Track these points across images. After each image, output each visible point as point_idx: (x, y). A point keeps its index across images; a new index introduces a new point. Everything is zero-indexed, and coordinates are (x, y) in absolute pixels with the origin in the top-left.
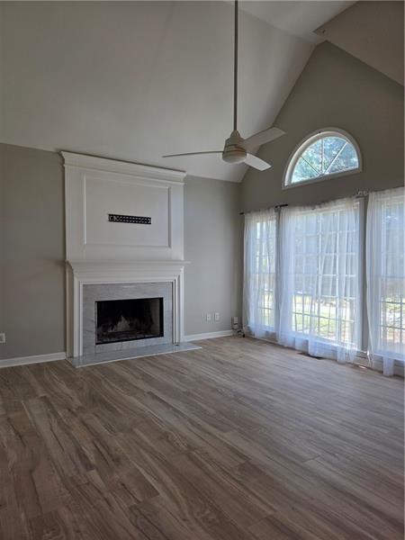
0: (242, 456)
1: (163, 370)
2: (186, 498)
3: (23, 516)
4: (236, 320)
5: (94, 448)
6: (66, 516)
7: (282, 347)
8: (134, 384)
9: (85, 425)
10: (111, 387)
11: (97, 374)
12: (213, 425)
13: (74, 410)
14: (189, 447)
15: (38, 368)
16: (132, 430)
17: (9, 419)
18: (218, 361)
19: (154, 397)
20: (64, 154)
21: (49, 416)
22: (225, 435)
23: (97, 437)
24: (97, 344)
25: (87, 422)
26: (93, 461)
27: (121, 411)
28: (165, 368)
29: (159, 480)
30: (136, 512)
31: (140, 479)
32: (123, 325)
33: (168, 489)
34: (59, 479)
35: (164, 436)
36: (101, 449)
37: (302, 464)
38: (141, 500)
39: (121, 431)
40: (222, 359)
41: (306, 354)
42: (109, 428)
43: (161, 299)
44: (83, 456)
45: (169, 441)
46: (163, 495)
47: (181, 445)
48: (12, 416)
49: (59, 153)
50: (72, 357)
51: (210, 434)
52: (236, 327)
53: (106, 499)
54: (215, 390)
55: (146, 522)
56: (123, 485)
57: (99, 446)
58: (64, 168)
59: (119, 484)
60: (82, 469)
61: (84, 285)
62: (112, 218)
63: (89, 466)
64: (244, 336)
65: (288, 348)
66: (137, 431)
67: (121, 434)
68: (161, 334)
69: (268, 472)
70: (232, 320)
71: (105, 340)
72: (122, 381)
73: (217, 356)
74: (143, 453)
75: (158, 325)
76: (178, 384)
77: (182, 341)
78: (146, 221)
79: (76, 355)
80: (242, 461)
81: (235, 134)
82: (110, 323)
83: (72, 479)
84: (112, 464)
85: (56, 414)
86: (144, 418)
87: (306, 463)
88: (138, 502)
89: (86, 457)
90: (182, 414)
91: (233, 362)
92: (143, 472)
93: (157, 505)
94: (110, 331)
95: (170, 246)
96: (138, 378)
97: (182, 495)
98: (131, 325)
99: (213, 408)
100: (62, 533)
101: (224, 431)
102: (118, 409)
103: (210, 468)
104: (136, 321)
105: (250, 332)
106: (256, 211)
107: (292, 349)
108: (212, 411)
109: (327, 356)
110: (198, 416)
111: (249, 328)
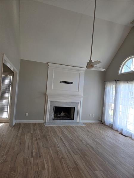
0: (76, 164)
1: (68, 131)
2: (52, 172)
3: (10, 166)
4: (100, 118)
5: (36, 151)
6: (19, 169)
7: (114, 130)
8: (58, 134)
9: (38, 144)
10: (51, 134)
11: (49, 129)
12: (73, 152)
13: (37, 139)
14: (62, 157)
15: (35, 124)
16: (49, 148)
17: (20, 138)
18: (88, 131)
19: (61, 139)
20: (49, 63)
21: (30, 139)
22: (75, 156)
23: (39, 148)
24: (53, 119)
25: (39, 143)
26: (34, 155)
27: (49, 142)
28: (69, 130)
29: (48, 165)
30: (36, 172)
31: (43, 164)
32: (62, 114)
33: (49, 169)
34: (23, 158)
35: (57, 152)
36: (38, 152)
37: (94, 172)
38: (40, 170)
39: (46, 148)
40: (90, 130)
41: (121, 134)
42: (43, 146)
43: (74, 108)
44: (32, 153)
45: (57, 154)
46: (46, 170)
47: (60, 156)
48: (21, 137)
49: (47, 63)
50: (45, 122)
51: (71, 155)
52: (100, 120)
53: (31, 167)
54: (81, 141)
55: (37, 176)
56: (38, 164)
57: (38, 151)
58: (48, 67)
59: (37, 164)
60: (30, 157)
61: (51, 101)
62: (61, 82)
63: (32, 156)
64: (102, 123)
65: (116, 130)
66: (50, 149)
67: (45, 149)
68: (73, 119)
69: (81, 171)
70: (99, 117)
71: (56, 118)
72: (55, 132)
73: (88, 129)
74: (48, 156)
75: (73, 116)
76: (71, 136)
77: (80, 122)
78: (71, 83)
79: (46, 122)
80: (75, 166)
81: (91, 61)
82: (59, 113)
83: (26, 159)
84: (38, 157)
85: (32, 139)
86: (54, 145)
87: (96, 172)
88: (39, 170)
89: (33, 153)
90: (66, 146)
91: (93, 132)
92: (45, 161)
93: (43, 172)
94: (58, 116)
95: (78, 91)
96: (60, 132)
97: (51, 171)
98: (65, 114)
99: (76, 146)
100: (16, 173)
101: (75, 155)
102: (49, 141)
103: (64, 165)
104: (67, 113)
105: (105, 123)
106: (109, 81)
107: (117, 131)
108: (76, 147)
109: (129, 136)
110: (70, 148)
111: (104, 121)
